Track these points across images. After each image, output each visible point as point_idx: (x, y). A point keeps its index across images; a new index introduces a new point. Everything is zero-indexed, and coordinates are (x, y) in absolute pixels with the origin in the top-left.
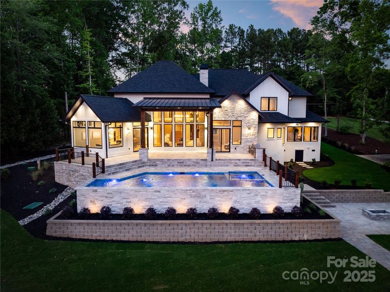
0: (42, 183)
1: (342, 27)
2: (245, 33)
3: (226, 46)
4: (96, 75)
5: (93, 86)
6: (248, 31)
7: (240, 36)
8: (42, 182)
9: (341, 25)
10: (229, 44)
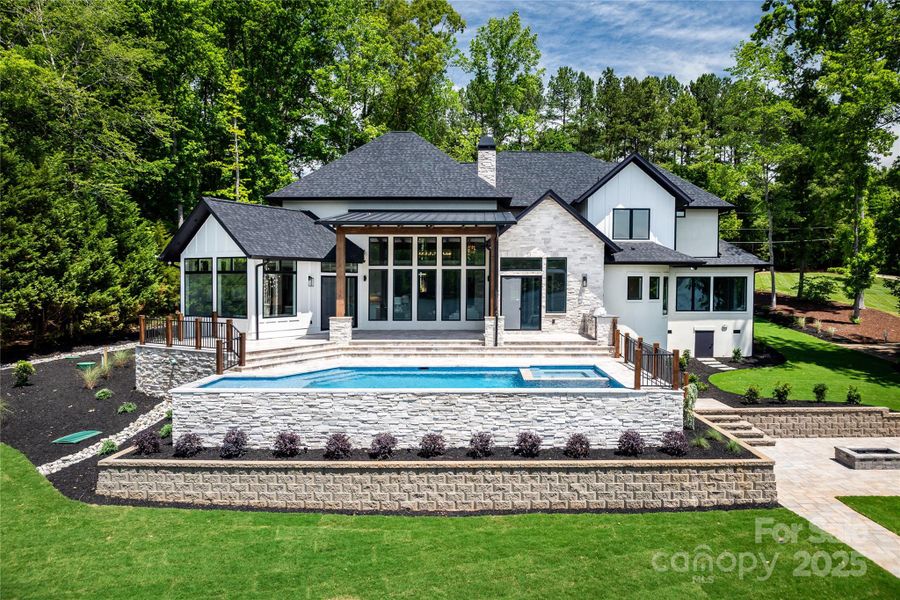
0: (105, 394)
1: (805, 66)
2: (595, 87)
3: (550, 116)
4: (251, 170)
5: (244, 193)
6: (600, 82)
7: (583, 92)
8: (105, 390)
9: (803, 62)
10: (557, 111)
